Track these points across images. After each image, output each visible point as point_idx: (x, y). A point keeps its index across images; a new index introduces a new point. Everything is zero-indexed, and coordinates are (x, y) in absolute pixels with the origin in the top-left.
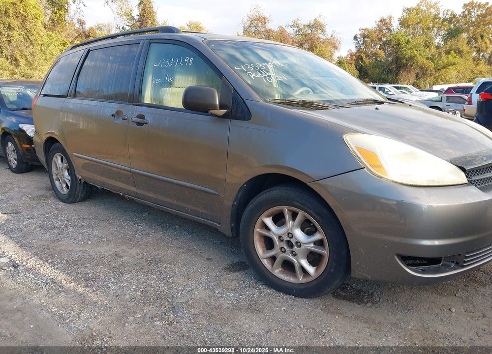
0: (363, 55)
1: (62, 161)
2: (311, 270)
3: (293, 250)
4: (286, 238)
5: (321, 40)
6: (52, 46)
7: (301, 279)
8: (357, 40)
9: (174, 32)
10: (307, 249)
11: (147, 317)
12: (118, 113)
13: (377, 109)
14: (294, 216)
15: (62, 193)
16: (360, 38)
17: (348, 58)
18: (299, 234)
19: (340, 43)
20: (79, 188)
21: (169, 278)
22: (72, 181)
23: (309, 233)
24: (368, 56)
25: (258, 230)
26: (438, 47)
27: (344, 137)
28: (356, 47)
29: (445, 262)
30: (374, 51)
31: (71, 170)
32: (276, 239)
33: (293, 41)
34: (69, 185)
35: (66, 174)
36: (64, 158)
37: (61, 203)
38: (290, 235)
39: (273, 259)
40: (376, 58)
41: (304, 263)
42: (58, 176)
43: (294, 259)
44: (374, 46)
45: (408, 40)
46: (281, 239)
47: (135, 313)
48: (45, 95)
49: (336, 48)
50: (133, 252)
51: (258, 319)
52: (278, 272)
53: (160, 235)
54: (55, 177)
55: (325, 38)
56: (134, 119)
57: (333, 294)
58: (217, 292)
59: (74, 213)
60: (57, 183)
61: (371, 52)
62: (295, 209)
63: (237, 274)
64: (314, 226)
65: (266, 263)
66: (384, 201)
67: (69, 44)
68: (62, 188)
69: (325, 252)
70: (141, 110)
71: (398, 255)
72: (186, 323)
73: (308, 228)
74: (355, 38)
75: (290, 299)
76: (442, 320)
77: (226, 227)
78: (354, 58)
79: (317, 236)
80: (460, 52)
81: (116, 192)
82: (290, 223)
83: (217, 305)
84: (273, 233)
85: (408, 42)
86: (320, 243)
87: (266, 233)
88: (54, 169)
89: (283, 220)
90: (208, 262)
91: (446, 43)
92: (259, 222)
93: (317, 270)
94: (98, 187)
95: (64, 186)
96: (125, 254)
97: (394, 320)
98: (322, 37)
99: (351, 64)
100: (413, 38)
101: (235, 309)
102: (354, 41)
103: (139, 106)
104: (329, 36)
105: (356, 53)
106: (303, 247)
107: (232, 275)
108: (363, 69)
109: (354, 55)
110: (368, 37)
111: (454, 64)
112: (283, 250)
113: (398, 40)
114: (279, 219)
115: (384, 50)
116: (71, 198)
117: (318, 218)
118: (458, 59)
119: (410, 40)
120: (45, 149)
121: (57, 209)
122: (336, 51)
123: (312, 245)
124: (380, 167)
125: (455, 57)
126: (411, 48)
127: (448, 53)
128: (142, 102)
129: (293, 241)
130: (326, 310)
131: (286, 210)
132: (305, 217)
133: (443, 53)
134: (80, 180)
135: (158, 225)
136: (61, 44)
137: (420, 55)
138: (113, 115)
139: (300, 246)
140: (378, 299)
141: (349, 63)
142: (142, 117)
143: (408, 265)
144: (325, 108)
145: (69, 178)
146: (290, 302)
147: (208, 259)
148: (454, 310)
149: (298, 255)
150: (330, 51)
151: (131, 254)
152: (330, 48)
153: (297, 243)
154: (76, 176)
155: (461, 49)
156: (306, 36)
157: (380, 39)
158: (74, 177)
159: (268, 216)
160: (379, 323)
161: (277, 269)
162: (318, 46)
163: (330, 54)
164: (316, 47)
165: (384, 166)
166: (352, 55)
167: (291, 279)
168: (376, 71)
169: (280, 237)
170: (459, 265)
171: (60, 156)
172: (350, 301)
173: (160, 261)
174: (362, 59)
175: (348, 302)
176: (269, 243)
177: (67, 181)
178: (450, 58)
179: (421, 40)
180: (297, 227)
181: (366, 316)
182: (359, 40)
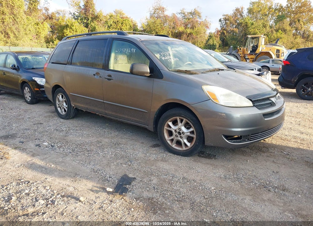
0: (225, 32)
1: (62, 97)
2: (188, 144)
3: (181, 136)
4: (178, 131)
5: (199, 22)
6: (30, 26)
7: (184, 148)
8: (221, 22)
9: (124, 35)
10: (187, 135)
11: (119, 164)
12: (97, 73)
13: (218, 74)
14: (182, 121)
15: (62, 114)
16: (223, 21)
17: (216, 34)
18: (184, 129)
19: (210, 24)
20: (72, 111)
21: (125, 150)
22: (68, 108)
23: (188, 128)
24: (228, 32)
25: (166, 127)
26: (271, 27)
27: (202, 87)
28: (221, 26)
29: (243, 139)
30: (232, 29)
31: (68, 102)
32: (174, 131)
33: (181, 23)
34: (66, 110)
35: (65, 104)
36: (64, 96)
37: (61, 119)
38: (180, 130)
39: (172, 140)
40: (233, 33)
41: (186, 141)
42: (60, 105)
43: (181, 140)
44: (232, 25)
45: (253, 23)
46: (176, 131)
47: (113, 162)
48: (53, 63)
49: (207, 27)
50: (107, 140)
51: (166, 164)
52: (174, 146)
53: (117, 133)
54: (57, 106)
55: (201, 21)
56: (106, 77)
57: (198, 155)
58: (148, 155)
59: (70, 124)
60: (59, 109)
61: (230, 30)
62: (182, 118)
63: (156, 148)
64: (190, 125)
65: (169, 142)
66: (220, 114)
67: (40, 24)
68: (62, 111)
69: (194, 136)
70: (109, 72)
71: (223, 135)
72: (136, 165)
73: (187, 126)
74: (220, 20)
75: (179, 157)
76: (243, 164)
77: (151, 127)
78: (219, 33)
79: (191, 130)
80: (284, 31)
81: (94, 113)
82: (180, 124)
83: (148, 159)
84: (172, 128)
85: (252, 24)
86: (192, 132)
87: (169, 129)
88: (57, 102)
89: (177, 123)
90: (142, 144)
91: (276, 25)
92: (166, 124)
93: (191, 144)
94: (84, 110)
95: (63, 110)
96: (102, 141)
97: (223, 164)
98: (199, 20)
99: (217, 37)
100: (256, 21)
101: (156, 160)
102: (219, 23)
103: (108, 70)
104: (203, 20)
105: (221, 30)
106: (185, 134)
107: (154, 149)
108: (225, 41)
109: (220, 31)
110: (228, 20)
111: (281, 38)
112: (177, 136)
113: (246, 23)
114: (175, 123)
115: (238, 28)
116: (67, 117)
117: (192, 122)
118: (283, 35)
119: (254, 22)
120: (52, 91)
121: (60, 122)
122: (208, 30)
123: (189, 133)
124: (216, 99)
125: (282, 34)
126: (254, 28)
127: (277, 31)
128: (109, 68)
129: (181, 132)
130: (195, 161)
131: (178, 118)
132: (186, 121)
133: (274, 31)
134: (73, 107)
135: (115, 129)
136: (35, 24)
137: (260, 32)
138: (94, 75)
139: (184, 134)
140: (217, 157)
141: (216, 37)
142: (110, 76)
143: (228, 140)
144: (195, 74)
145: (67, 106)
146: (180, 158)
147: (142, 143)
148: (248, 161)
149: (183, 138)
150: (204, 30)
151: (106, 141)
152: (204, 27)
153: (183, 132)
154: (71, 105)
155: (285, 28)
156: (189, 19)
157: (236, 22)
158: (70, 106)
159: (171, 121)
160: (217, 165)
161: (174, 144)
162: (197, 26)
163: (204, 31)
164: (195, 27)
165: (218, 99)
166: (218, 31)
167: (180, 149)
168: (233, 42)
169: (175, 130)
170: (249, 140)
171: (61, 94)
172: (205, 158)
173: (120, 144)
174: (224, 34)
175: (204, 158)
176: (170, 133)
177: (65, 108)
178: (279, 34)
179: (260, 23)
180: (183, 126)
181: (211, 163)
182: (222, 22)
